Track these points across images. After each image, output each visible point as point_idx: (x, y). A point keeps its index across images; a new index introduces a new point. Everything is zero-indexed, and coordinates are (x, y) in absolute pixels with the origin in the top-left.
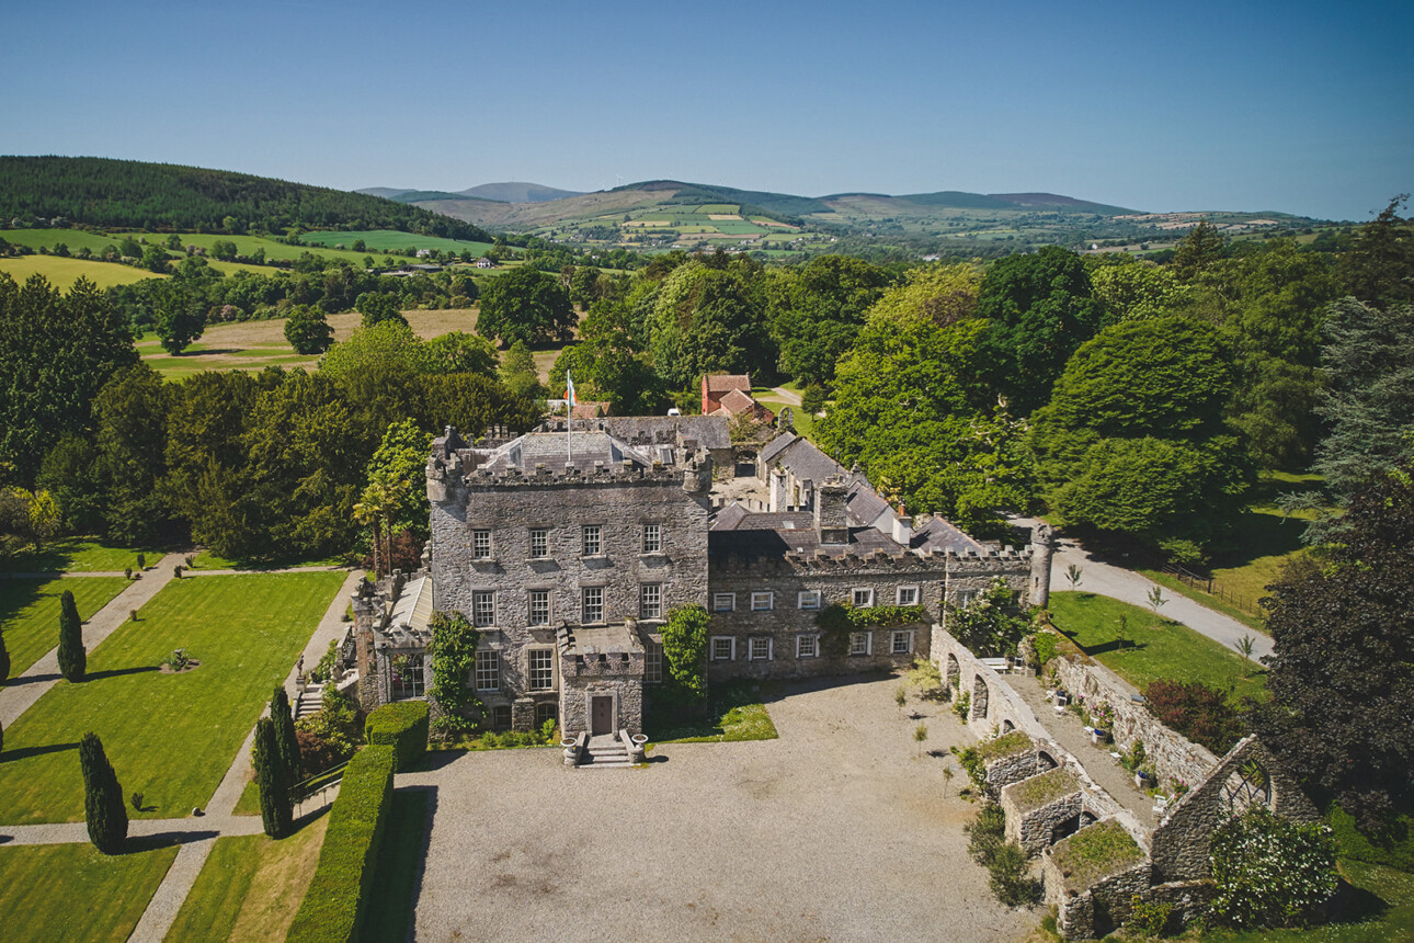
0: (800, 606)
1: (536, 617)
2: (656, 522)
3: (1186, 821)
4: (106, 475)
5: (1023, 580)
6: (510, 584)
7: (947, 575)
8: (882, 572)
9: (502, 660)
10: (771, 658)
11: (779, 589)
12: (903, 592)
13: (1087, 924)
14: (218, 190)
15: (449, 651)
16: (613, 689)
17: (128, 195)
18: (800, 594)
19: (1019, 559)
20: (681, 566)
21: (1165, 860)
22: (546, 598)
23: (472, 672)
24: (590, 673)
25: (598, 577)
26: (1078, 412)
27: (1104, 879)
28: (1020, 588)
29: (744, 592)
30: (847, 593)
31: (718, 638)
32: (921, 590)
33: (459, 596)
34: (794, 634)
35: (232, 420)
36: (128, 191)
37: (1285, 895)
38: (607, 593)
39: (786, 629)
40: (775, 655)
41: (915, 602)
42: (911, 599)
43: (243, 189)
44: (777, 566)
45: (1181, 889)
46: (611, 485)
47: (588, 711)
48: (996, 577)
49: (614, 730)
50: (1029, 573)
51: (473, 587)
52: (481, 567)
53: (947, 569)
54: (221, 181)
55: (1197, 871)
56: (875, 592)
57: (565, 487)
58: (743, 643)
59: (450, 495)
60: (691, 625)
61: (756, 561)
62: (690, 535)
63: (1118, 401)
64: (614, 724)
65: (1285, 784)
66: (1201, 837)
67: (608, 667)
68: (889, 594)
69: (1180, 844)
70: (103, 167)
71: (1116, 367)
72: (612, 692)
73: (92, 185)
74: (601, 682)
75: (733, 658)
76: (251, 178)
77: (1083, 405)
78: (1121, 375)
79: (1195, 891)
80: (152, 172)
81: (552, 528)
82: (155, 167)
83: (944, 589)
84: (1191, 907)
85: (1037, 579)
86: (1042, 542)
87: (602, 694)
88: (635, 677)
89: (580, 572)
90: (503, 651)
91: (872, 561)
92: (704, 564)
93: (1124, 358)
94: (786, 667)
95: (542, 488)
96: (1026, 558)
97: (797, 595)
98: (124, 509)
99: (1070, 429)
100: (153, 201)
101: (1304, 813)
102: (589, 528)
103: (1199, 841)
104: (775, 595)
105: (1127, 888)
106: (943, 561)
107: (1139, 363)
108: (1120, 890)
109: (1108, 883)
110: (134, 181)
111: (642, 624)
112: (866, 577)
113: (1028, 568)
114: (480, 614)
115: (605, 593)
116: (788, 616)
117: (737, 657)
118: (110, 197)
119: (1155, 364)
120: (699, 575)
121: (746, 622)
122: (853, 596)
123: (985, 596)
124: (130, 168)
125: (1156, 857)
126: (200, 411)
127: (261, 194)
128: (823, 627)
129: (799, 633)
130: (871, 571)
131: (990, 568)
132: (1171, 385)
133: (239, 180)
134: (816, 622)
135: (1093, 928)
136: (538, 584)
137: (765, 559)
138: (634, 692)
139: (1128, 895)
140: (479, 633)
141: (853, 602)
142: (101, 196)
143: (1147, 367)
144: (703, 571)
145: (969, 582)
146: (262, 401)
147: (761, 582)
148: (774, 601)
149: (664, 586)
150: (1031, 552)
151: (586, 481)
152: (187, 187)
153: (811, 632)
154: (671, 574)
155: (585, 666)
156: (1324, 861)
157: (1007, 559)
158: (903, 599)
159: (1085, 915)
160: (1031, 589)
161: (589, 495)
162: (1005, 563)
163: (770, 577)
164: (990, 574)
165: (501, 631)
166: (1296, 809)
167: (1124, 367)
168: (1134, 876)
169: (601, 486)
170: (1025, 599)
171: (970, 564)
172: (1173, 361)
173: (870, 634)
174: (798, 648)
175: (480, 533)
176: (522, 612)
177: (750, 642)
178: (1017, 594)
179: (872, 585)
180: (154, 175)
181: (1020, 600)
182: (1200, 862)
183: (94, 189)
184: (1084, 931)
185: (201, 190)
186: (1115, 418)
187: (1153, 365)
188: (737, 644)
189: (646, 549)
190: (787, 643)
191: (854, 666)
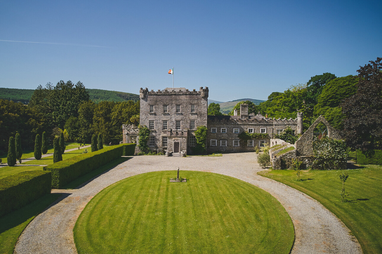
0: (234, 132)
1: (164, 128)
2: (194, 104)
3: (305, 139)
4: (79, 126)
5: (295, 127)
6: (158, 119)
7: (274, 125)
8: (256, 124)
9: (155, 138)
10: (226, 146)
11: (228, 127)
12: (262, 130)
13: (279, 165)
14: (126, 97)
15: (142, 135)
16: (180, 140)
17: (104, 98)
18: (234, 129)
19: (293, 121)
20: (200, 116)
21: (300, 150)
22: (166, 123)
23: (148, 141)
24: (174, 136)
25: (179, 118)
26: (324, 101)
27: (284, 154)
28: (294, 129)
29: (219, 128)
30: (246, 129)
31: (212, 140)
32: (267, 129)
33: (146, 121)
34: (232, 140)
35: (109, 111)
36: (104, 97)
37: (333, 159)
38: (182, 122)
39: (230, 138)
40: (227, 145)
41: (265, 132)
42: (264, 132)
43: (133, 97)
44: (227, 121)
45: (305, 157)
46: (183, 95)
47: (173, 146)
48: (287, 126)
49: (180, 152)
50: (297, 125)
51: (149, 119)
52: (151, 114)
53: (274, 124)
54: (127, 95)
55: (309, 153)
56: (254, 129)
57: (172, 95)
58: (219, 142)
59: (145, 96)
60: (202, 130)
61: (222, 119)
62: (202, 108)
63: (333, 96)
64: (180, 150)
65: (331, 129)
66: (309, 143)
67: (178, 134)
68: (258, 130)
69: (304, 145)
70: (99, 91)
71: (333, 88)
72: (179, 141)
73: (96, 95)
74: (176, 138)
75: (216, 145)
76: (135, 95)
77: (325, 99)
78: (334, 89)
79: (309, 158)
80: (110, 93)
81: (169, 105)
82: (111, 92)
83: (273, 129)
84: (308, 163)
85: (299, 126)
86: (299, 116)
87: (177, 142)
88: (185, 137)
89: (175, 116)
90: (156, 136)
91: (253, 121)
92: (206, 116)
93: (335, 85)
94: (231, 149)
95: (166, 95)
96: (295, 121)
97: (233, 129)
98: (83, 133)
99: (322, 107)
100: (110, 100)
101: (337, 137)
102: (178, 105)
103: (309, 144)
104: (227, 129)
105: (290, 157)
106: (272, 121)
107: (339, 86)
108: (289, 157)
109: (285, 155)
110: (106, 95)
111: (190, 130)
112: (252, 125)
113: (296, 124)
114: (151, 126)
115: (181, 122)
116: (231, 135)
117: (217, 145)
118: (100, 99)
119: (344, 86)
120: (205, 118)
121: (220, 136)
122: (248, 130)
123: (284, 131)
124: (105, 92)
125: (298, 149)
126: (102, 109)
127: (137, 99)
128: (240, 138)
129: (234, 139)
130: (253, 123)
131: (286, 124)
132: (349, 91)
133: (132, 95)
134: (238, 137)
135: (281, 167)
136: (165, 119)
137: (224, 119)
138: (185, 141)
139: (291, 159)
140: (150, 131)
141: (248, 132)
142: (97, 98)
143: (342, 87)
144: (206, 117)
145: (280, 127)
146: (116, 106)
147: (224, 125)
148: (227, 131)
149: (196, 121)
150: (297, 119)
151: (177, 94)
152: (119, 96)
153: (237, 139)
154: (198, 118)
155: (172, 134)
156: (343, 150)
157: (290, 121)
158: (262, 132)
159: (278, 163)
160: (298, 130)
161: (178, 97)
162: (290, 122)
163: (226, 124)
164: (286, 125)
165: (155, 131)
166: (335, 136)
167: (335, 88)
168: (292, 153)
169: (181, 95)
170: (296, 133)
171: (280, 122)
172: (349, 85)
173: (253, 141)
174: (233, 144)
175: (152, 106)
176: (161, 126)
177: (221, 141)
178: (294, 131)
179: (253, 127)
180: (111, 93)
181: (295, 132)
182: (310, 151)
183: (96, 96)
184: (278, 167)
185: (122, 97)
186: (333, 101)
187: (343, 86)
188: (217, 142)
189: (192, 111)
190: (231, 142)
191: (249, 150)
